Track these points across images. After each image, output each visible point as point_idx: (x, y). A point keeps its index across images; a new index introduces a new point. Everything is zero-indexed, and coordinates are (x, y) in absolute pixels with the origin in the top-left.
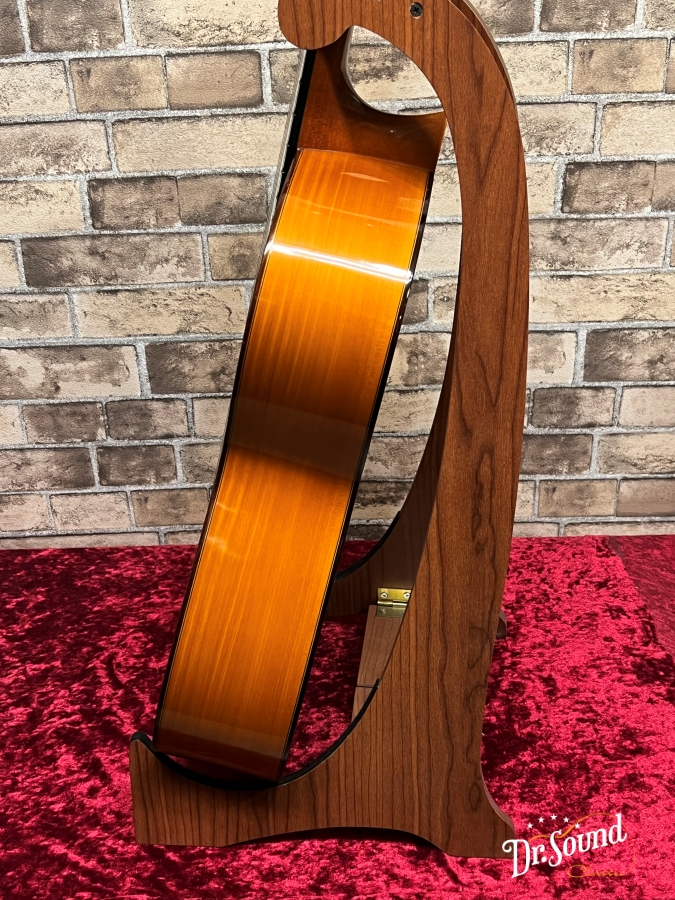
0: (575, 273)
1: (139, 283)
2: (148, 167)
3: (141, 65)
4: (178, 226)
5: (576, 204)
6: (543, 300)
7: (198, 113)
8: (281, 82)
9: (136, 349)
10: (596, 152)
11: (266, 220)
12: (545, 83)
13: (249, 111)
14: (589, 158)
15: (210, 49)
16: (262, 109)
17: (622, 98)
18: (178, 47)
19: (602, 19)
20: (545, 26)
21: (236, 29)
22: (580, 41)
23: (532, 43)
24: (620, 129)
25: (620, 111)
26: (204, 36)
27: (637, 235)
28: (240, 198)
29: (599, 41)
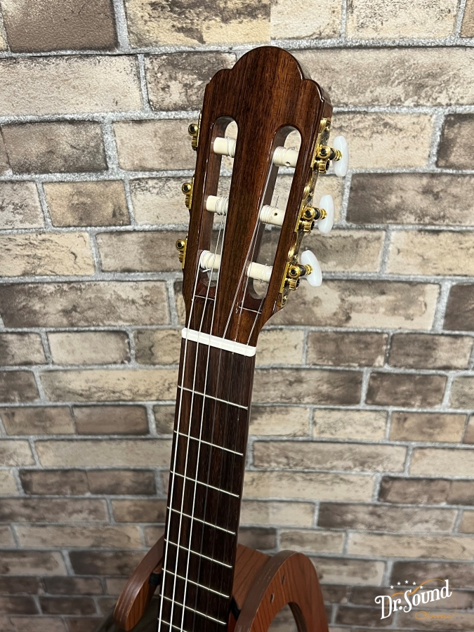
0: (386, 532)
1: (61, 522)
3: (53, 411)
4: (88, 495)
5: (389, 498)
6: (362, 544)
7: (100, 437)
8: (162, 422)
9: (61, 553)
10: (407, 470)
11: (155, 493)
12: (369, 433)
13: (139, 437)
14: (401, 475)
15: (107, 403)
16: (149, 436)
17: (429, 444)
18: (82, 402)
19: (415, 401)
20: (369, 402)
21: (127, 393)
22: (397, 412)
23: (358, 410)
24: (425, 461)
25: (426, 451)
26: (102, 396)
27: (434, 517)
28: (134, 482)
29: (412, 413)
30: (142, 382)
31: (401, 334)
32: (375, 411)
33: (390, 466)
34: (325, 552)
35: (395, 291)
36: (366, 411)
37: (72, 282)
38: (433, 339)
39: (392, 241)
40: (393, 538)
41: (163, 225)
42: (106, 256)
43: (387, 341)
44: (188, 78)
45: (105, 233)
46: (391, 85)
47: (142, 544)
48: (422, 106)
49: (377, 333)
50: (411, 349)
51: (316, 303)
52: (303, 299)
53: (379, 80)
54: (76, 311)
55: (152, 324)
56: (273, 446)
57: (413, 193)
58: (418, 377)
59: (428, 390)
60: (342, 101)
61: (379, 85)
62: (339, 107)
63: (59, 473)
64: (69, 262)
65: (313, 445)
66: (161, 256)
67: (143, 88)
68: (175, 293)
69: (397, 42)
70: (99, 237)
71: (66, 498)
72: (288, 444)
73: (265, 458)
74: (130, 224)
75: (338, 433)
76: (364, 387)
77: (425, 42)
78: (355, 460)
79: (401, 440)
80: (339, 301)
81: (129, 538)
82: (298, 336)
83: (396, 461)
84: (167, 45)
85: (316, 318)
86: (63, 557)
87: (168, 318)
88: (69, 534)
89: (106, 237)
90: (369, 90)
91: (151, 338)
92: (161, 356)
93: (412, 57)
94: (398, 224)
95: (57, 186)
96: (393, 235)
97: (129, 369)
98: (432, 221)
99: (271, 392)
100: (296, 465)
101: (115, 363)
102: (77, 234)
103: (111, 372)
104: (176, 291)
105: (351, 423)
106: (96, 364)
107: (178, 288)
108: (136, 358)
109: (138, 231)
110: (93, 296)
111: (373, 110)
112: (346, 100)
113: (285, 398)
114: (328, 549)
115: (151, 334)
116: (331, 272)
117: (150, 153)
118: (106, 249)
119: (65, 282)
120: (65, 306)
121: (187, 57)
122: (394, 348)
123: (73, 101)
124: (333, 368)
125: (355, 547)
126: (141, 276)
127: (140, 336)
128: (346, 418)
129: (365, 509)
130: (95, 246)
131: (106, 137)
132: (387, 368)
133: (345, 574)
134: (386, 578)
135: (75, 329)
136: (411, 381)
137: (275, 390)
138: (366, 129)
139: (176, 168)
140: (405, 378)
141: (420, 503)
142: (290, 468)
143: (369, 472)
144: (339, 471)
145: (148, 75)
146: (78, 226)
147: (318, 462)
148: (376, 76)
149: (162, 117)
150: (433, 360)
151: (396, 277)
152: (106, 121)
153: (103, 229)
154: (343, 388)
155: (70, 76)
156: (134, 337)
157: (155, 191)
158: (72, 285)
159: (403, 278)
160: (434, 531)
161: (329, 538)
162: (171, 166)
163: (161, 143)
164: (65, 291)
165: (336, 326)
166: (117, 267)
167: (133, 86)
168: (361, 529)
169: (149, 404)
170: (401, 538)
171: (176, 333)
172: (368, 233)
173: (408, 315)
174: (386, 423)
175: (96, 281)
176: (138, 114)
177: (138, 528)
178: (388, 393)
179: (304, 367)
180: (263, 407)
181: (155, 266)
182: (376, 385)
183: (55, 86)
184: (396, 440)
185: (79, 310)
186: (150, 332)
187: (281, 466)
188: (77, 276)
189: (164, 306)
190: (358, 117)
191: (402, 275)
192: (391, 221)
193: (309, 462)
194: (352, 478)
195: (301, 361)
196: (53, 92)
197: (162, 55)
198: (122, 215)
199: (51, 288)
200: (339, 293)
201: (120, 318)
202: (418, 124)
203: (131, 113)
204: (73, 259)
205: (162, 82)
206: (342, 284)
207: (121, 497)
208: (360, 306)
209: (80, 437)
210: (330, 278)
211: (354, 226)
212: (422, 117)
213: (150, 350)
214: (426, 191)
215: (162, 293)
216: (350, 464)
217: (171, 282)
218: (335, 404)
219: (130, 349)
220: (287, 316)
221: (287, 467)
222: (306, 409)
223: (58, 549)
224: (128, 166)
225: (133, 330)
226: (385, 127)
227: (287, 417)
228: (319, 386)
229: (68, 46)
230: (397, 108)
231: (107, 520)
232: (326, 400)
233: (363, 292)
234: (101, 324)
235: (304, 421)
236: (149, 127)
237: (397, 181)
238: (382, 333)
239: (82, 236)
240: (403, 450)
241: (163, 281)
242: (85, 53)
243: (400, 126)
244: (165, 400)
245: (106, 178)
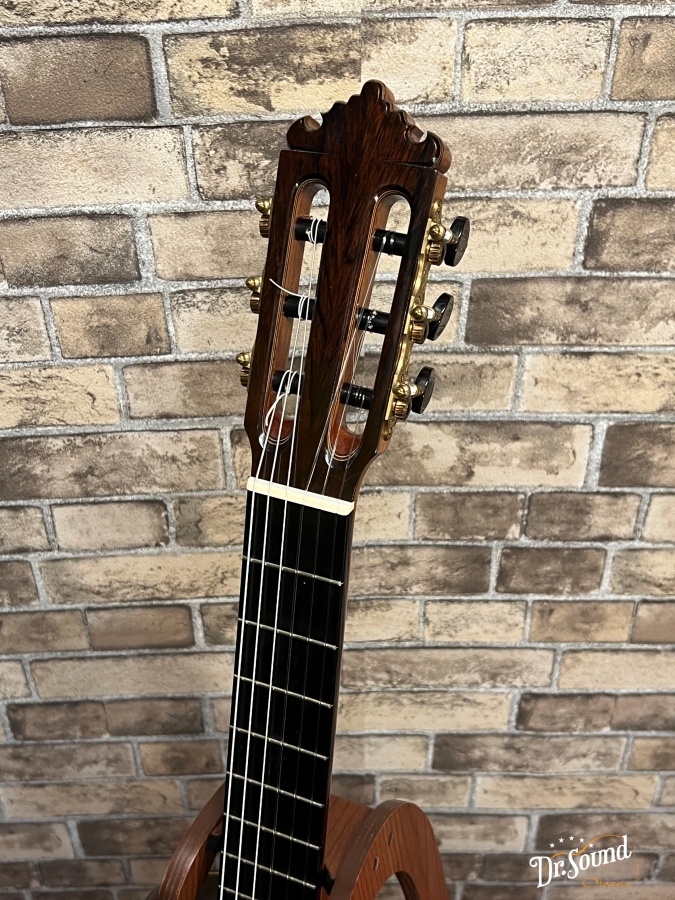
0: (528, 774)
1: (66, 779)
2: (71, 694)
3: (59, 618)
4: (106, 737)
5: (531, 724)
6: (496, 793)
7: (124, 653)
8: (214, 628)
9: (66, 825)
10: (555, 683)
11: (203, 731)
12: (501, 633)
13: (180, 650)
14: (547, 691)
15: (135, 603)
16: (194, 649)
17: (584, 646)
18: (99, 603)
19: (564, 585)
20: (501, 589)
21: (164, 588)
22: (539, 601)
23: (486, 601)
24: (580, 670)
25: (581, 656)
26: (128, 593)
27: (594, 748)
28: (172, 716)
29: (561, 602)
30: (186, 572)
31: (542, 493)
32: (510, 601)
33: (532, 678)
34: (444, 806)
35: (533, 435)
36: (497, 601)
37: (88, 434)
38: (586, 500)
39: (527, 368)
40: (538, 781)
41: (217, 353)
42: (136, 397)
43: (524, 504)
44: (251, 157)
45: (136, 365)
46: (522, 162)
47: (183, 806)
48: (563, 188)
49: (510, 493)
50: (557, 514)
51: (426, 454)
52: (409, 450)
53: (506, 155)
54: (93, 475)
55: (200, 490)
56: (369, 657)
57: (554, 303)
58: (567, 552)
59: (582, 569)
60: (457, 184)
61: (505, 163)
62: (453, 192)
63: (65, 706)
64: (85, 406)
65: (425, 653)
66: (213, 395)
67: (191, 171)
68: (232, 446)
69: (529, 106)
70: (128, 370)
71: (74, 743)
72: (390, 652)
73: (358, 674)
74: (170, 353)
75: (460, 633)
76: (494, 569)
77: (565, 107)
78: (483, 672)
79: (545, 642)
80: (458, 450)
81: (165, 798)
82: (403, 501)
83: (539, 671)
84: (223, 114)
85: (426, 475)
86: (69, 831)
87: (222, 480)
88: (78, 796)
89: (136, 371)
90: (492, 170)
91: (199, 510)
92: (213, 534)
93: (549, 125)
94: (534, 345)
95: (70, 303)
96: (529, 360)
97: (166, 553)
98: (579, 340)
99: (366, 580)
100: (401, 682)
101: (147, 546)
102: (97, 368)
103: (142, 558)
104: (234, 443)
105: (476, 619)
106: (120, 549)
107: (236, 439)
108: (177, 538)
109: (182, 362)
110: (117, 453)
111: (498, 195)
112: (462, 182)
113: (385, 587)
114: (448, 802)
115: (199, 503)
116: (446, 412)
117: (200, 256)
118: (136, 388)
119: (78, 435)
120: (77, 468)
121: (249, 128)
122: (534, 514)
123: (94, 189)
124: (450, 543)
125: (486, 797)
126: (185, 424)
127: (183, 506)
128: (470, 613)
129: (499, 741)
130: (121, 384)
131: (138, 235)
132: (525, 541)
133: (472, 837)
134: (530, 841)
135: (92, 499)
136: (557, 558)
137: (371, 577)
138: (489, 220)
139: (234, 275)
140: (550, 554)
141: (575, 730)
142: (394, 687)
143: (503, 688)
144: (461, 689)
145: (197, 152)
146: (98, 357)
147: (432, 677)
148: (501, 151)
149: (216, 208)
150: (587, 527)
151: (533, 417)
152: (139, 214)
153: (133, 359)
154: (465, 572)
155: (91, 155)
156: (175, 509)
157: (206, 307)
158: (88, 437)
159: (543, 418)
160: (594, 768)
161: (450, 785)
162: (228, 273)
163: (214, 243)
164: (78, 447)
165: (454, 485)
166: (152, 411)
167: (178, 168)
168: (494, 771)
169: (195, 602)
170: (551, 782)
171: (233, 501)
172: (495, 357)
173: (552, 467)
174: (525, 618)
175: (122, 431)
176: (182, 205)
177: (178, 783)
178: (526, 575)
179: (412, 542)
180: (355, 601)
181: (205, 409)
182: (510, 565)
183: (70, 168)
184: (540, 642)
185: (97, 473)
186: (196, 501)
187: (381, 685)
188: (95, 425)
189: (217, 463)
190: (479, 205)
191: (541, 413)
192: (525, 341)
193: (419, 678)
194: (479, 698)
195: (407, 534)
196: (67, 177)
197: (216, 126)
198: (160, 340)
199: (59, 443)
200: (457, 439)
201: (155, 483)
202: (558, 212)
203: (173, 203)
204: (90, 402)
205: (216, 161)
206: (462, 428)
207: (154, 738)
208: (486, 456)
209: (95, 654)
210: (445, 419)
211: (476, 349)
212: (564, 203)
213: (197, 526)
214: (571, 301)
215: (215, 447)
216: (477, 677)
217: (226, 430)
218: (454, 594)
219: (168, 526)
220: (387, 474)
221: (390, 686)
222: (414, 602)
223: (62, 818)
224: (169, 273)
225: (172, 499)
226: (515, 217)
227: (389, 614)
228: (431, 568)
229: (88, 116)
230: (530, 192)
231: (134, 773)
232: (443, 589)
233: (490, 438)
234: (128, 492)
235: (412, 620)
236: (198, 221)
237: (531, 287)
238: (517, 493)
239: (103, 371)
240: (550, 655)
241: (215, 429)
242: (112, 124)
243: (534, 215)
244: (217, 597)
245: (139, 291)
